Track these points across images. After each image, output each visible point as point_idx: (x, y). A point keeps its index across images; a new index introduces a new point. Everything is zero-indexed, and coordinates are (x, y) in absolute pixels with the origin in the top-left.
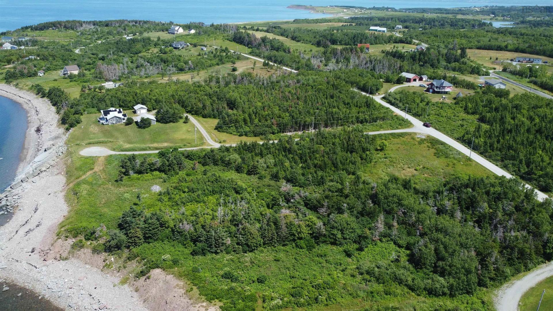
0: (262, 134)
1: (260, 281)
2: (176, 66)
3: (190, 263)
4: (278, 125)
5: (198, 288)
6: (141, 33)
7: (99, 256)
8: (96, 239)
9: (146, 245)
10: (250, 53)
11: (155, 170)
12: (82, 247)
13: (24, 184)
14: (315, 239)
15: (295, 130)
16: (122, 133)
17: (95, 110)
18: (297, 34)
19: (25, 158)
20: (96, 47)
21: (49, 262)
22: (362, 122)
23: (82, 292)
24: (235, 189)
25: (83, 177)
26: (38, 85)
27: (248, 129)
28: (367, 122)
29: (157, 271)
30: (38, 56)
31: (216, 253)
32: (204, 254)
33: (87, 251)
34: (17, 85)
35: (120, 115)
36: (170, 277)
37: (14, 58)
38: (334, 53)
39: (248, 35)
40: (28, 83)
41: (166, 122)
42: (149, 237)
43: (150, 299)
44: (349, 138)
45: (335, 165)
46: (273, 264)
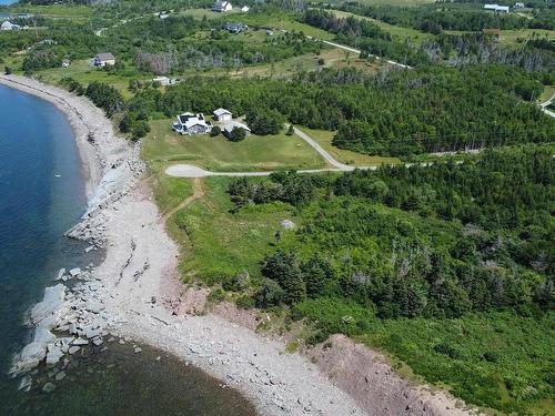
0: (403, 154)
1: (489, 358)
2: (241, 56)
3: (383, 329)
4: (425, 143)
5: (409, 364)
6: (177, 10)
7: (249, 312)
8: (239, 289)
9: (311, 301)
10: (334, 40)
11: (278, 199)
12: (221, 299)
13: (104, 211)
14: (541, 304)
15: (446, 150)
16: (208, 147)
17: (161, 114)
18: (389, 14)
19: (90, 177)
20: (122, 27)
21: (181, 317)
22: (536, 141)
23: (240, 359)
24: (399, 229)
25: (182, 205)
26: (70, 79)
27: (381, 147)
28: (543, 140)
29: (340, 337)
30: (55, 39)
31: (411, 317)
32: (395, 318)
33: (231, 305)
34: (40, 79)
35: (203, 123)
36: (359, 347)
37: (25, 41)
38: (454, 41)
39: (326, 14)
40: (55, 76)
41: (264, 134)
42: (315, 291)
43: (339, 374)
44: (536, 162)
45: (526, 200)
46: (496, 336)
